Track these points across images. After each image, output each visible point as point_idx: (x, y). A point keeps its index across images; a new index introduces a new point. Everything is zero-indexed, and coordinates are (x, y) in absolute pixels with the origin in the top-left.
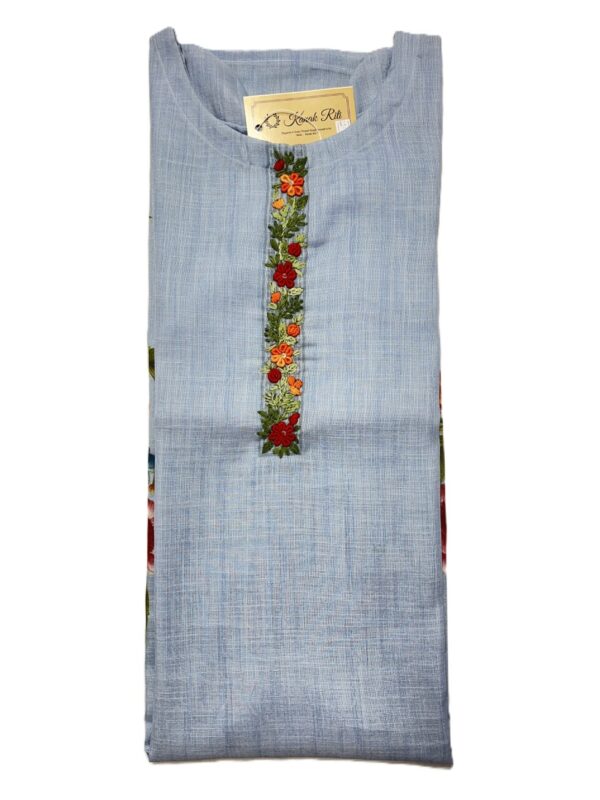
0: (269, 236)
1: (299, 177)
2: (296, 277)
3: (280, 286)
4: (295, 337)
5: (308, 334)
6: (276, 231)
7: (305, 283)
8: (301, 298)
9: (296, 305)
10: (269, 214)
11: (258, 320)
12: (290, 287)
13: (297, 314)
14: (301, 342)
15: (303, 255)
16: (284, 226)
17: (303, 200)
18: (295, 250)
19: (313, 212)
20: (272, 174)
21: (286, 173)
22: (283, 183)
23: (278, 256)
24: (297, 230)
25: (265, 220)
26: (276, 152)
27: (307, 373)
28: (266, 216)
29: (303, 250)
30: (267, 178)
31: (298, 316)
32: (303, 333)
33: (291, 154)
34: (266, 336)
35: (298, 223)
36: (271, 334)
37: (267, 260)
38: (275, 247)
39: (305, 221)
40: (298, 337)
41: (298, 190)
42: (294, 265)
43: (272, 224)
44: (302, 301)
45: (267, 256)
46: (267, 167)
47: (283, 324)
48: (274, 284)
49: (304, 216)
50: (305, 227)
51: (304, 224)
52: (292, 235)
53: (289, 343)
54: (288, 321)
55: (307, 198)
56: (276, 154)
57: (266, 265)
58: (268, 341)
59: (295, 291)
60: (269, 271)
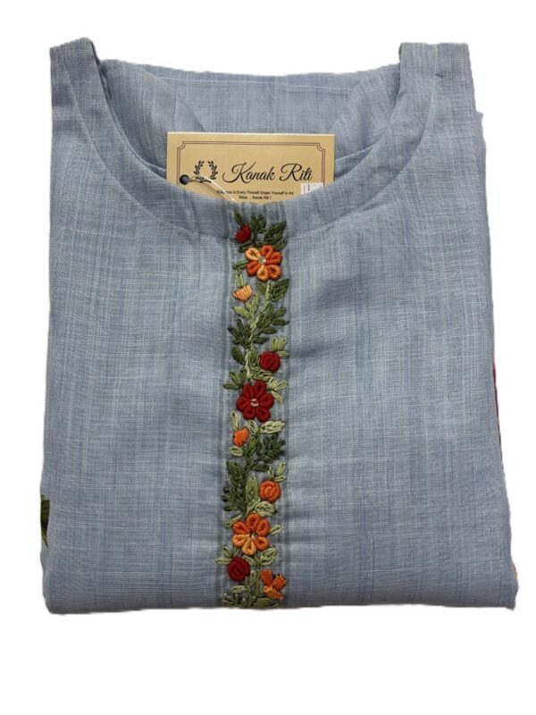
0: (228, 343)
1: (275, 251)
2: (272, 404)
3: (246, 418)
4: (272, 502)
5: (295, 496)
6: (240, 334)
7: (287, 412)
8: (282, 436)
9: (274, 449)
10: (228, 310)
11: (213, 474)
12: (262, 421)
13: (277, 463)
14: (283, 511)
15: (283, 370)
16: (253, 325)
17: (281, 287)
18: (271, 362)
19: (296, 299)
20: (232, 248)
21: (255, 246)
22: (250, 261)
23: (243, 371)
24: (274, 331)
25: (223, 318)
26: (238, 215)
27: (293, 564)
28: (224, 314)
29: (283, 361)
30: (226, 255)
31: (278, 465)
32: (286, 495)
33: (261, 218)
34: (225, 501)
35: (275, 320)
36: (235, 496)
37: (226, 378)
38: (238, 358)
39: (286, 318)
40: (277, 503)
41: (274, 271)
42: (271, 385)
43: (234, 324)
44: (283, 443)
45: (227, 372)
46: (225, 237)
47: (254, 479)
48: (239, 415)
49: (283, 311)
50: (286, 327)
51: (284, 323)
52: (266, 340)
53: (262, 513)
54: (261, 475)
55: (287, 283)
56: (239, 219)
57: (225, 387)
58: (227, 509)
59: (272, 426)
60: (230, 396)
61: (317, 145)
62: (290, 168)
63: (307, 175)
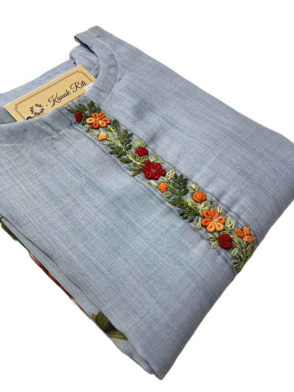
0: (116, 159)
1: (98, 113)
2: (161, 167)
3: (157, 179)
4: (205, 200)
5: (211, 190)
6: (117, 153)
7: (170, 164)
8: (179, 174)
9: (181, 182)
10: (102, 146)
11: (168, 213)
12: (164, 175)
13: (188, 185)
14: (214, 199)
15: (150, 151)
16: (120, 145)
17: (115, 124)
18: (142, 152)
19: (126, 123)
20: (79, 127)
21: (88, 117)
22: (92, 124)
23: (135, 164)
24: (131, 141)
25: (103, 151)
26: (69, 110)
27: (242, 217)
28: (101, 148)
29: (146, 148)
30: (79, 131)
31: (191, 186)
32: (208, 192)
33: (79, 105)
34: (186, 218)
35: (127, 137)
36: (188, 214)
37: (131, 173)
38: (128, 162)
39: (129, 133)
40: (208, 198)
41: (106, 121)
42: (152, 160)
43: (110, 150)
44: (182, 176)
45: (128, 171)
46: (71, 125)
47: (189, 200)
48: (153, 182)
49: (126, 131)
50: (133, 136)
51: (131, 135)
52: (131, 146)
53: (206, 208)
54: (188, 195)
55: (115, 121)
56: (71, 111)
57: (133, 176)
58: (191, 221)
59: (170, 174)
60: (141, 176)
61: (77, 71)
62: (74, 85)
63: (83, 84)
